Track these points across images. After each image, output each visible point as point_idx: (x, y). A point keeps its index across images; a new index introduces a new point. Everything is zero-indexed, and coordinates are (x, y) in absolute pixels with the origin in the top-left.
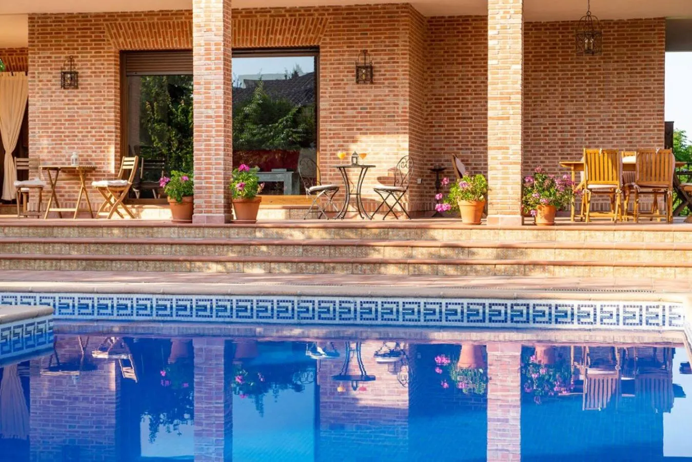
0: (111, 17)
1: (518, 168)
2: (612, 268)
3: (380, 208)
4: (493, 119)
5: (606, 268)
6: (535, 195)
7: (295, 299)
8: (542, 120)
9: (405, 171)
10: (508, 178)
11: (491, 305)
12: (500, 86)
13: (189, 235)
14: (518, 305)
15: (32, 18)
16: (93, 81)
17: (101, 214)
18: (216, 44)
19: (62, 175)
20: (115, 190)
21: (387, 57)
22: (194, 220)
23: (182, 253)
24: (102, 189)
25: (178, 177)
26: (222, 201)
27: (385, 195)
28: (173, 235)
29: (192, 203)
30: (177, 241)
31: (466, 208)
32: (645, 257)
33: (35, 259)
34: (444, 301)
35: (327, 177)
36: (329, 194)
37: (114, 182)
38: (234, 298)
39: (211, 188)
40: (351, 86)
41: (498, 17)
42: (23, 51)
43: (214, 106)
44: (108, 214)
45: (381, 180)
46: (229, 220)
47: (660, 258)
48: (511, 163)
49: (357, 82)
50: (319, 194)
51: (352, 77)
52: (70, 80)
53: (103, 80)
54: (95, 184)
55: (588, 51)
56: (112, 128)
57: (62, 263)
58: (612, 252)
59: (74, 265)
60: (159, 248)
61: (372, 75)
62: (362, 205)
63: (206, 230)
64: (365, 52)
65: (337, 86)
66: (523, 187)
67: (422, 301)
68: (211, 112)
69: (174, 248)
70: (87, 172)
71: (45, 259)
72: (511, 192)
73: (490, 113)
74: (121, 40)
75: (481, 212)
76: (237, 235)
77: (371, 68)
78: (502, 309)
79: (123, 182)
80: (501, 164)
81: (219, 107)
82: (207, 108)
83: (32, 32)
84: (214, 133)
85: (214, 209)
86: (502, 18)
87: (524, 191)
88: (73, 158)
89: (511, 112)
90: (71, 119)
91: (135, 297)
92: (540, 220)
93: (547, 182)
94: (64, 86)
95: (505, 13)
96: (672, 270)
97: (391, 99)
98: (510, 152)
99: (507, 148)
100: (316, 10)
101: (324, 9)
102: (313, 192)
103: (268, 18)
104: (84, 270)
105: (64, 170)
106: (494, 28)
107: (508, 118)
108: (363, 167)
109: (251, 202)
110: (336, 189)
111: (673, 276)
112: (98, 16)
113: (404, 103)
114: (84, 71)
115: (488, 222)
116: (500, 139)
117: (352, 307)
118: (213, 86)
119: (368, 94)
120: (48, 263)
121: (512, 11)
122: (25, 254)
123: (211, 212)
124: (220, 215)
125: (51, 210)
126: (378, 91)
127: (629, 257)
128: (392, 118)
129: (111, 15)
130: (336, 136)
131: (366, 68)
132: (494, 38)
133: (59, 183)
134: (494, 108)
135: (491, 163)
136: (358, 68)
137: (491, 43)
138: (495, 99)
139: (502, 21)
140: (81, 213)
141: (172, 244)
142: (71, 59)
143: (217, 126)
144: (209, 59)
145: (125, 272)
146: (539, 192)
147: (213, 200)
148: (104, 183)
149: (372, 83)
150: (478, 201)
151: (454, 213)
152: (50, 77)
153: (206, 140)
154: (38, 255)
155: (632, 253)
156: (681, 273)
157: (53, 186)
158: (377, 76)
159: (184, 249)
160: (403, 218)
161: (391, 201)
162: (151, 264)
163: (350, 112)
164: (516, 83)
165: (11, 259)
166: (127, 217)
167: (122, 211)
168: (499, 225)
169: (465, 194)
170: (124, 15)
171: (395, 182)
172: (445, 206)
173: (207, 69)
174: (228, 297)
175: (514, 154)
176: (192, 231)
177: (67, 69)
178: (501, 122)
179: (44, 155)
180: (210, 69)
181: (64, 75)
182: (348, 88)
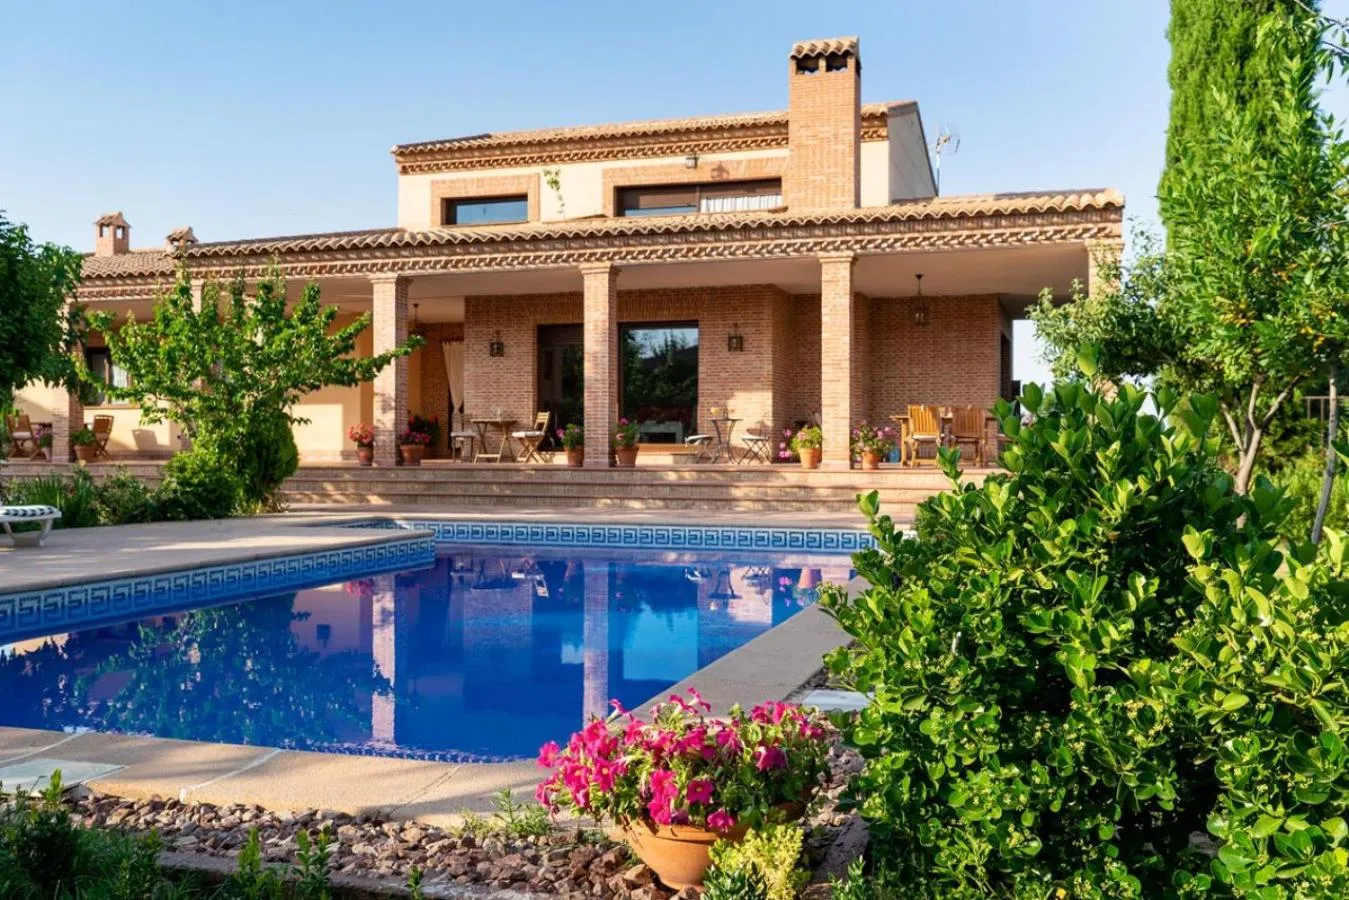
0: (530, 298)
1: (847, 422)
3: (749, 454)
4: (826, 381)
7: (638, 528)
8: (893, 381)
9: (769, 423)
10: (839, 430)
11: (792, 533)
12: (831, 354)
13: (581, 477)
14: (814, 533)
15: (468, 300)
16: (515, 350)
17: (519, 459)
18: (602, 321)
19: (490, 428)
20: (530, 439)
21: (754, 329)
22: (584, 464)
23: (574, 491)
24: (521, 439)
26: (607, 449)
27: (751, 444)
28: (568, 476)
29: (582, 451)
30: (571, 481)
31: (805, 454)
33: (456, 496)
34: (754, 530)
35: (705, 429)
36: (706, 442)
37: (529, 433)
38: (591, 527)
39: (598, 438)
40: (725, 353)
41: (830, 297)
42: (460, 325)
44: (524, 459)
45: (750, 431)
46: (613, 464)
48: (841, 418)
49: (730, 350)
50: (697, 443)
51: (725, 345)
52: (497, 350)
53: (523, 349)
54: (515, 435)
55: (919, 324)
56: (530, 388)
57: (478, 499)
59: (487, 500)
60: (555, 488)
61: (741, 344)
62: (733, 451)
63: (594, 473)
64: (736, 325)
65: (713, 353)
66: (851, 439)
67: (737, 530)
68: (599, 377)
69: (567, 487)
70: (510, 425)
71: (464, 496)
72: (841, 442)
74: (538, 316)
75: (817, 459)
76: (618, 477)
77: (741, 337)
78: (800, 536)
79: (538, 433)
80: (833, 418)
81: (605, 372)
82: (595, 373)
83: (467, 311)
84: (601, 394)
85: (601, 456)
86: (833, 298)
87: (853, 441)
88: (498, 413)
89: (841, 375)
90: (497, 381)
91: (514, 525)
92: (866, 465)
93: (871, 434)
94: (491, 354)
95: (835, 294)
97: (757, 363)
98: (840, 408)
99: (838, 406)
100: (696, 290)
101: (703, 290)
102: (692, 442)
104: (495, 504)
105: (493, 423)
106: (827, 307)
107: (839, 381)
108: (732, 420)
109: (631, 450)
110: (710, 439)
112: (519, 297)
113: (768, 368)
114: (508, 341)
115: (822, 466)
116: (832, 398)
117: (682, 534)
118: (600, 356)
119: (739, 359)
120: (467, 500)
121: (841, 292)
122: (451, 491)
123: (598, 458)
124: (605, 460)
125: (480, 456)
126: (746, 357)
128: (758, 379)
129: (530, 296)
130: (712, 394)
131: (736, 338)
132: (827, 315)
133: (488, 434)
134: (827, 372)
135: (824, 417)
136: (730, 338)
137: (824, 319)
138: (828, 364)
139: (834, 301)
140: (503, 459)
141: (565, 484)
142: (498, 333)
143: (604, 388)
144: (597, 333)
146: (865, 442)
147: (600, 448)
148: (521, 434)
149: (741, 350)
150: (814, 449)
151: (796, 459)
152: (481, 347)
153: (594, 399)
154: (460, 492)
157: (482, 436)
158: (746, 345)
159: (575, 488)
160: (767, 463)
161: (756, 449)
162: (548, 500)
163: (723, 375)
164: (846, 351)
165: (438, 496)
166: (541, 462)
167: (537, 456)
168: (831, 469)
169: (804, 443)
170: (540, 296)
171: (760, 433)
172: (788, 453)
173: (595, 341)
175: (843, 410)
176: (582, 474)
177: (495, 340)
178: (832, 384)
179: (476, 411)
180: (597, 341)
181: (492, 345)
182: (721, 355)
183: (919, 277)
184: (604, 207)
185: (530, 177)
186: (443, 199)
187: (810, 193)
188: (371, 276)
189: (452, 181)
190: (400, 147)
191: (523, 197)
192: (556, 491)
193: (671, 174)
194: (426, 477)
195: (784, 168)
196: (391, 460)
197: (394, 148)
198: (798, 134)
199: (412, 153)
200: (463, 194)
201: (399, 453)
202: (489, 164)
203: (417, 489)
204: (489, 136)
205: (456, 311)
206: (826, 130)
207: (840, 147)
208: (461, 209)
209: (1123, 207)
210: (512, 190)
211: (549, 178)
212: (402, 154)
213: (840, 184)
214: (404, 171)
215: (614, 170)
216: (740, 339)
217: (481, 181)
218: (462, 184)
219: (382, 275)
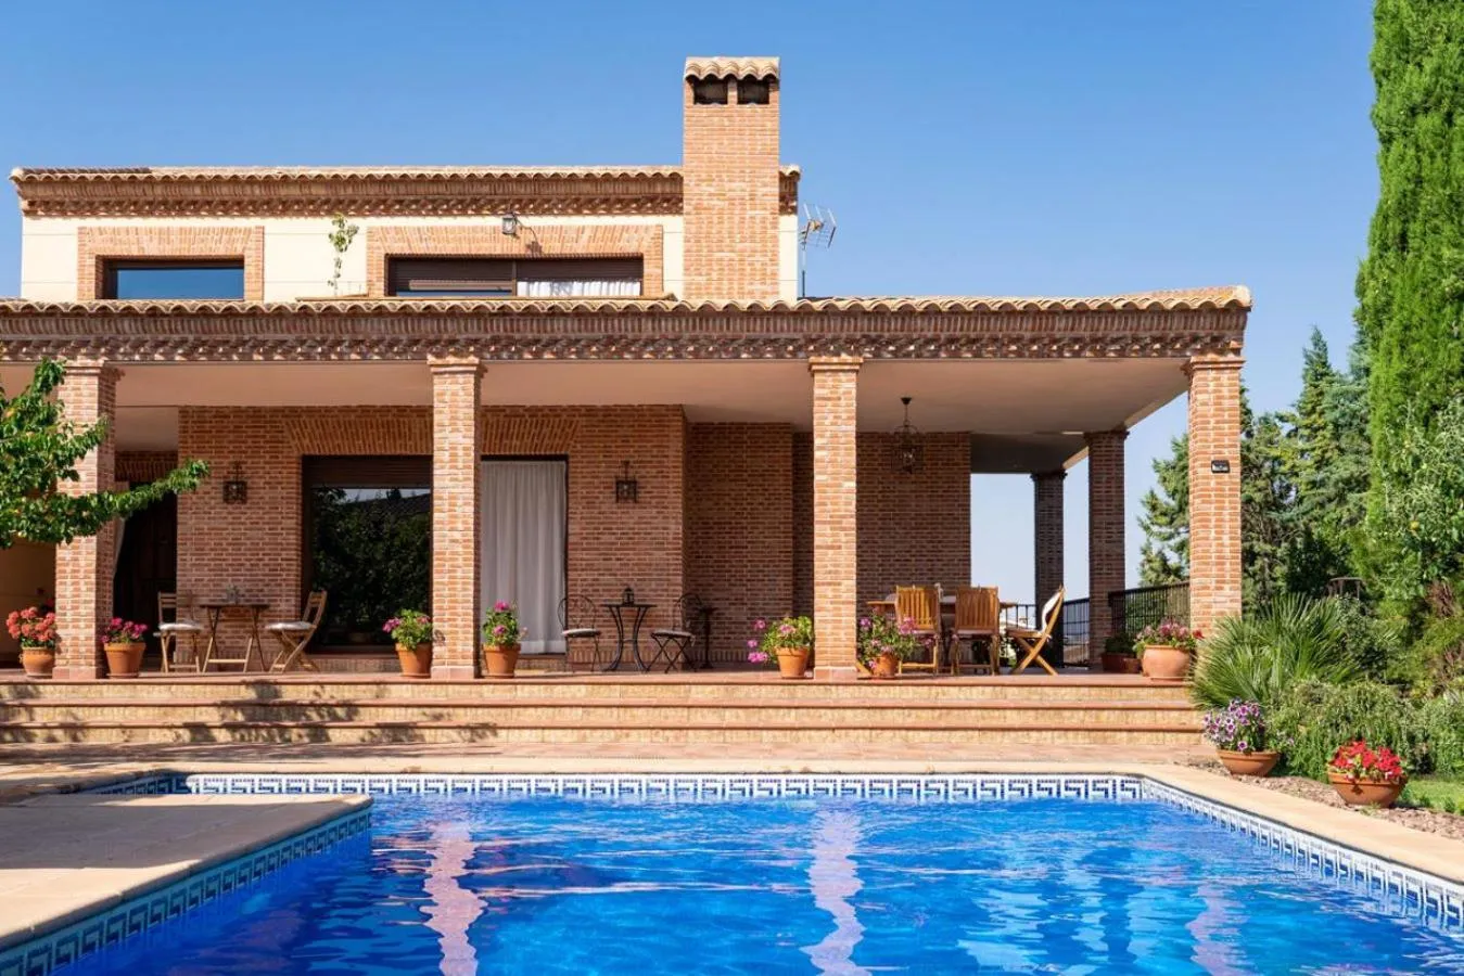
0: (293, 413)
2: (977, 733)
4: (820, 547)
5: (970, 733)
10: (840, 621)
11: (899, 783)
12: (829, 507)
13: (428, 694)
14: (934, 782)
15: (184, 412)
16: (267, 494)
18: (465, 449)
19: (225, 615)
20: (298, 636)
21: (654, 470)
22: (433, 674)
24: (278, 633)
25: (410, 619)
26: (472, 650)
28: (405, 693)
29: (430, 652)
30: (412, 701)
31: (787, 660)
32: (1013, 718)
37: (294, 625)
39: (457, 632)
40: (607, 502)
41: (827, 422)
43: (460, 526)
46: (480, 673)
47: (1029, 719)
48: (843, 603)
49: (617, 501)
51: (610, 494)
52: (236, 492)
53: (280, 492)
54: (269, 626)
56: (293, 554)
58: (973, 712)
60: (390, 711)
61: (635, 493)
63: (450, 687)
64: (626, 464)
65: (590, 504)
66: (858, 632)
68: (457, 535)
70: (257, 612)
72: (843, 637)
73: (818, 541)
74: (306, 442)
75: (808, 663)
76: (492, 693)
77: (635, 482)
79: (305, 625)
80: (832, 603)
81: (467, 529)
82: (452, 530)
83: (184, 430)
84: (460, 562)
85: (460, 661)
86: (832, 424)
89: (844, 539)
90: (236, 543)
94: (226, 500)
95: (835, 417)
96: (1049, 734)
97: (658, 522)
98: (843, 588)
99: (839, 584)
100: (564, 410)
101: (573, 409)
103: (501, 418)
106: (822, 436)
107: (840, 547)
108: (639, 606)
109: (510, 651)
111: (1049, 741)
112: (275, 411)
113: (676, 528)
114: (255, 481)
115: (814, 676)
116: (830, 572)
118: (460, 502)
119: (631, 516)
121: (844, 416)
123: (455, 664)
124: (467, 667)
125: (212, 661)
126: (643, 513)
127: (993, 717)
128: (660, 545)
129: (293, 410)
130: (589, 567)
131: (627, 483)
132: (821, 448)
135: (818, 602)
136: (618, 483)
137: (817, 454)
138: (824, 523)
139: (833, 428)
142: (237, 465)
143: (466, 553)
144: (456, 468)
147: (459, 648)
148: (278, 626)
149: (635, 502)
150: (803, 650)
151: (772, 665)
152: (208, 488)
153: (450, 571)
155: (996, 713)
156: (1059, 737)
158: (642, 494)
163: (605, 538)
164: (850, 504)
168: (828, 679)
169: (788, 641)
170: (310, 411)
172: (761, 656)
173: (452, 480)
174: (551, 777)
175: (848, 591)
176: (432, 687)
177: (232, 478)
178: (831, 552)
179: (198, 589)
180: (456, 480)
181: (227, 486)
182: (604, 508)
183: (906, 401)
184: (370, 283)
185: (248, 231)
186: (98, 257)
187: (715, 276)
189: (114, 231)
190: (27, 171)
191: (237, 263)
193: (475, 240)
195: (645, 243)
196: (88, 669)
197: (17, 172)
198: (696, 191)
199: (49, 181)
200: (135, 252)
201: (102, 657)
202: (180, 208)
206: (738, 187)
207: (759, 213)
208: (123, 276)
209: (1248, 309)
210: (220, 250)
213: (758, 266)
214: (33, 209)
215: (385, 230)
216: (633, 484)
217: (165, 233)
218: (133, 237)
219: (79, 361)
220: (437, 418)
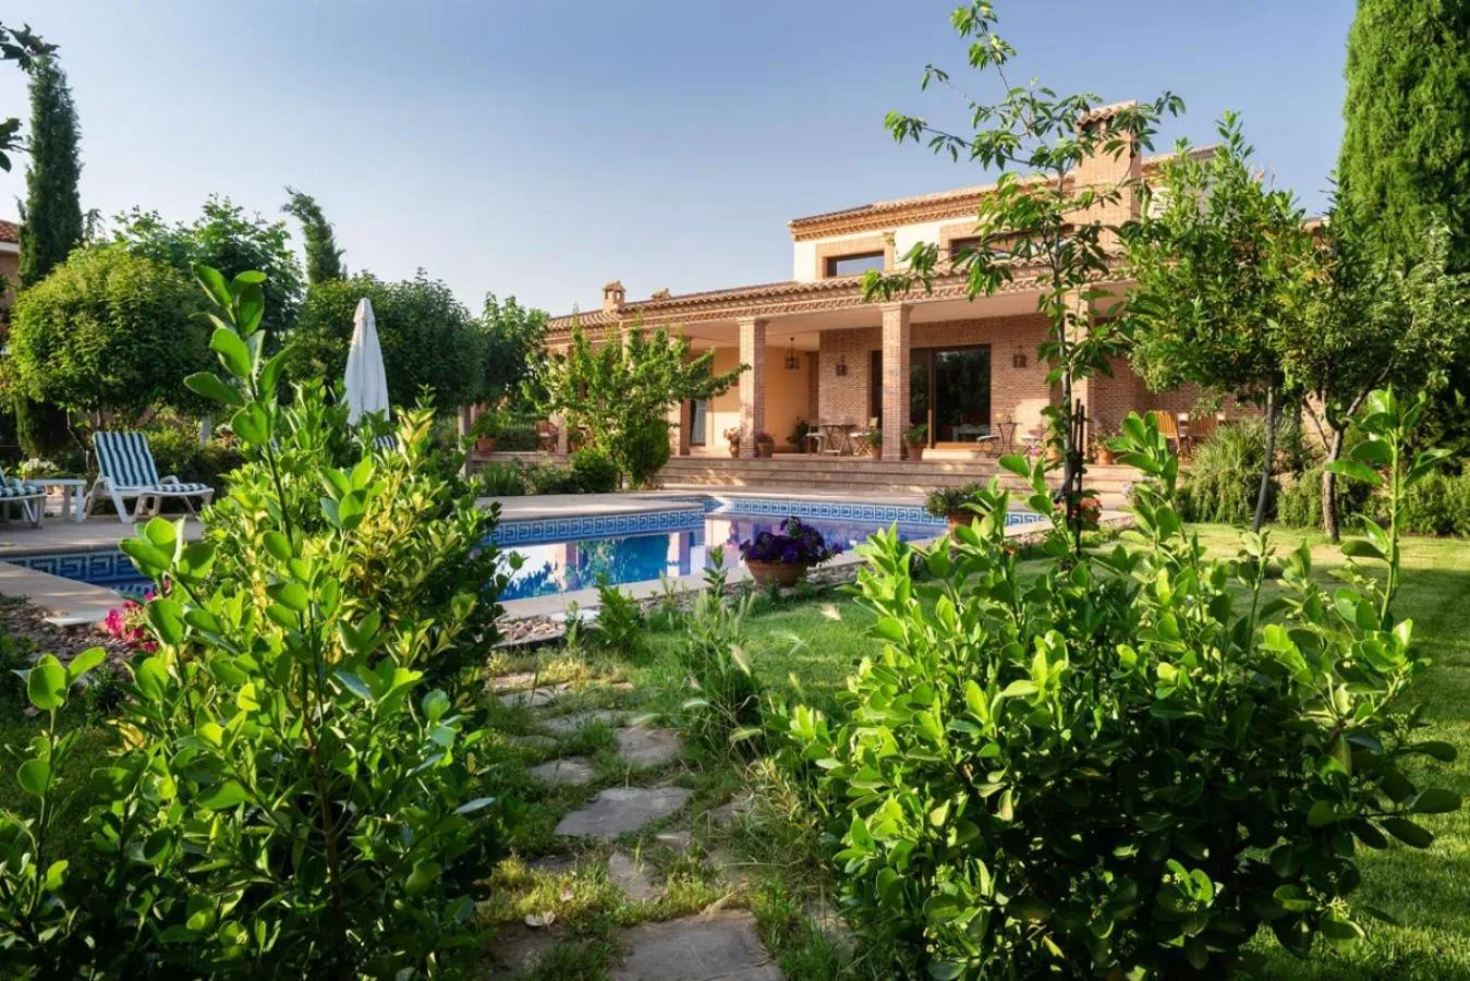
6: (1096, 443)
13: (879, 468)
15: (822, 333)
16: (855, 370)
18: (896, 347)
19: (836, 429)
22: (882, 459)
23: (872, 478)
24: (857, 438)
26: (899, 446)
28: (869, 467)
29: (881, 448)
30: (869, 471)
35: (994, 430)
36: (995, 441)
39: (893, 438)
40: (1012, 370)
42: (816, 352)
43: (895, 385)
45: (1032, 432)
46: (903, 458)
49: (1015, 367)
50: (988, 442)
51: (1011, 363)
52: (842, 371)
53: (860, 369)
54: (853, 435)
59: (805, 484)
61: (1024, 362)
63: (890, 465)
64: (1020, 347)
65: (1002, 369)
68: (893, 390)
69: (868, 475)
70: (849, 428)
74: (871, 344)
76: (906, 468)
77: (1024, 356)
79: (868, 434)
81: (897, 387)
82: (891, 387)
83: (821, 341)
84: (895, 403)
85: (894, 451)
88: (841, 420)
90: (842, 395)
92: (1102, 460)
94: (838, 374)
97: (1037, 377)
100: (989, 319)
101: (994, 319)
102: (983, 441)
105: (838, 426)
109: (919, 448)
110: (997, 438)
112: (858, 330)
114: (850, 364)
118: (895, 374)
119: (1022, 374)
122: (788, 477)
123: (892, 453)
124: (898, 455)
126: (1028, 373)
128: (1038, 390)
130: (1002, 403)
131: (1021, 357)
133: (834, 435)
136: (1016, 357)
140: (844, 453)
141: (867, 473)
142: (843, 357)
143: (897, 399)
144: (893, 356)
145: (835, 489)
147: (894, 446)
148: (856, 435)
149: (1024, 367)
152: (831, 369)
157: (830, 436)
158: (1028, 362)
162: (852, 485)
163: (1009, 387)
176: (881, 465)
177: (840, 364)
179: (827, 417)
180: (892, 363)
181: (838, 367)
182: (1009, 371)
185: (885, 236)
186: (825, 258)
188: (739, 319)
189: (831, 244)
190: (794, 221)
191: (881, 253)
192: (859, 478)
194: (774, 466)
196: (751, 454)
197: (790, 222)
199: (802, 225)
200: (839, 253)
201: (756, 449)
202: (857, 229)
203: (766, 475)
204: (870, 206)
205: (813, 342)
206: (1106, 182)
208: (839, 264)
210: (873, 247)
211: (887, 238)
212: (794, 226)
214: (798, 238)
215: (948, 227)
216: (1023, 358)
217: (849, 243)
219: (745, 319)
220: (884, 333)
